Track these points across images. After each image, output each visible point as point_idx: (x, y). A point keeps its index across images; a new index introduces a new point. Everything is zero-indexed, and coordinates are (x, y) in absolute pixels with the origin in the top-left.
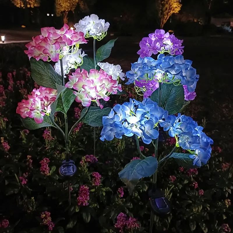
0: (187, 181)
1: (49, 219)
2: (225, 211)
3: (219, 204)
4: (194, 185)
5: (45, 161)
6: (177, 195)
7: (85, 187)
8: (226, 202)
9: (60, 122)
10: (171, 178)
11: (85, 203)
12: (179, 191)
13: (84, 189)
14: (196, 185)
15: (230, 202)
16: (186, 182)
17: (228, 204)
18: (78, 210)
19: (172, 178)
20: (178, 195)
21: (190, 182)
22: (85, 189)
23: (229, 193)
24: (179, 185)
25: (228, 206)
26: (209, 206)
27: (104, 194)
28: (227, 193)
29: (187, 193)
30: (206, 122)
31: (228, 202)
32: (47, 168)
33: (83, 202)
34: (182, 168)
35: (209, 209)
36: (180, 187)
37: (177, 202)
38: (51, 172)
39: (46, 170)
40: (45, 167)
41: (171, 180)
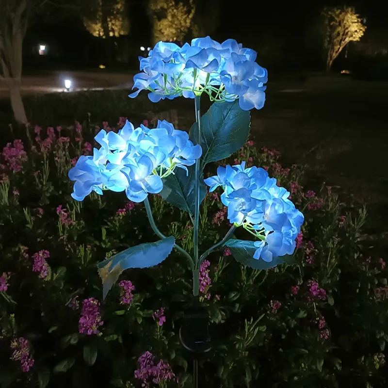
0: (305, 313)
1: (26, 351)
2: (370, 375)
3: (360, 361)
4: (318, 321)
5: (41, 255)
7: (92, 302)
8: (376, 357)
10: (272, 304)
11: (91, 331)
12: (287, 330)
13: (89, 304)
14: (321, 322)
15: (383, 360)
16: (302, 314)
17: (378, 363)
18: (75, 340)
19: (273, 305)
20: (283, 337)
21: (311, 316)
22: (91, 304)
24: (289, 320)
25: (377, 366)
26: (340, 363)
27: (140, 321)
29: (298, 334)
31: (380, 359)
32: (43, 267)
33: (89, 329)
34: (295, 289)
35: (339, 368)
36: (293, 323)
37: (281, 350)
38: (55, 276)
39: (43, 271)
40: (41, 266)
41: (272, 308)
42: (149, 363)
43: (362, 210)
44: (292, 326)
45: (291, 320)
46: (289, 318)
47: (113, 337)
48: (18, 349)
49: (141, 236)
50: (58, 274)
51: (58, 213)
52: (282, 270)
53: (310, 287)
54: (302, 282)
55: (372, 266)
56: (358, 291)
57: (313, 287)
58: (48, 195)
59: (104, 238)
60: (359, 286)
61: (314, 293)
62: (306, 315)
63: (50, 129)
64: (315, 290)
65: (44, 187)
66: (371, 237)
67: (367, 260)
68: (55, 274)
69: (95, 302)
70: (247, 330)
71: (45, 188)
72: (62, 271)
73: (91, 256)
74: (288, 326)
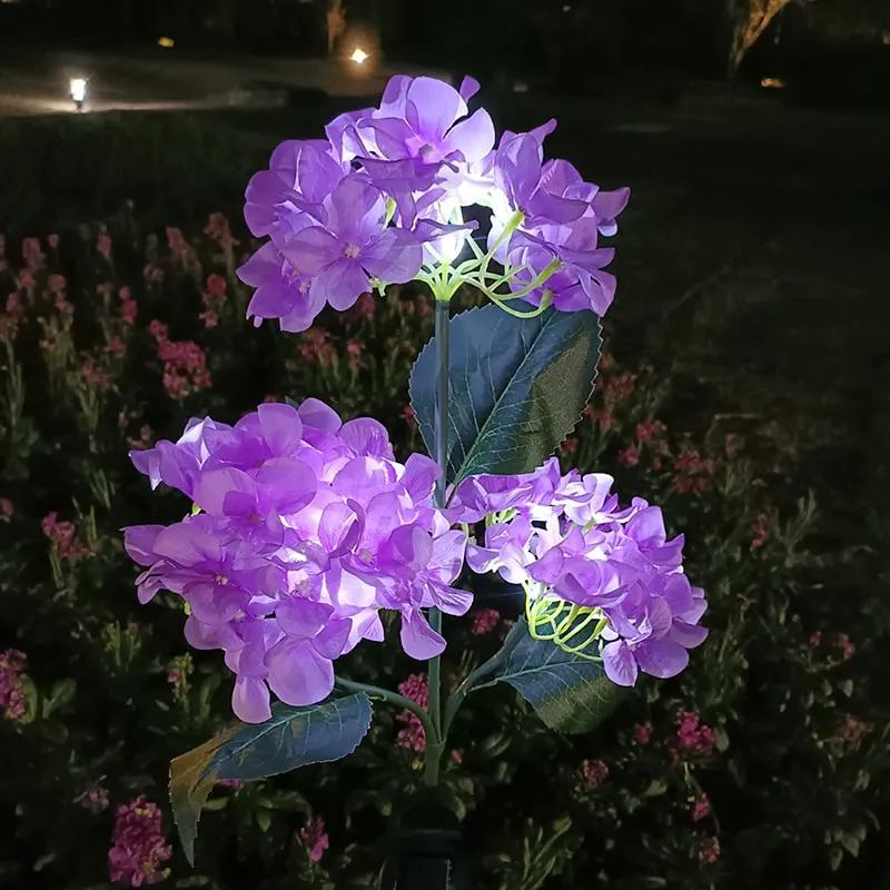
0: (662, 785)
4: (692, 805)
5: (4, 664)
6: (605, 843)
7: (139, 811)
10: (586, 769)
11: (141, 877)
12: (619, 823)
13: (132, 819)
14: (699, 807)
16: (657, 788)
19: (589, 772)
20: (610, 844)
21: (676, 791)
22: (137, 819)
23: (847, 854)
24: (625, 796)
27: (265, 825)
28: (841, 854)
29: (646, 843)
30: (813, 513)
32: (13, 693)
33: (134, 872)
34: (643, 730)
36: (632, 804)
37: (602, 876)
38: (48, 705)
39: (12, 704)
40: (6, 691)
41: (586, 779)
43: (806, 504)
44: (631, 810)
45: (628, 797)
46: (625, 792)
47: (198, 880)
50: (53, 700)
51: (48, 534)
53: (679, 727)
54: (657, 696)
55: (821, 653)
56: (783, 708)
57: (685, 727)
58: (25, 454)
60: (788, 696)
61: (688, 741)
62: (664, 789)
63: (29, 245)
64: (689, 734)
65: (14, 433)
66: (819, 561)
67: (812, 640)
68: (45, 701)
69: (146, 812)
70: (527, 862)
71: (16, 437)
72: (64, 691)
73: (139, 645)
74: (622, 813)
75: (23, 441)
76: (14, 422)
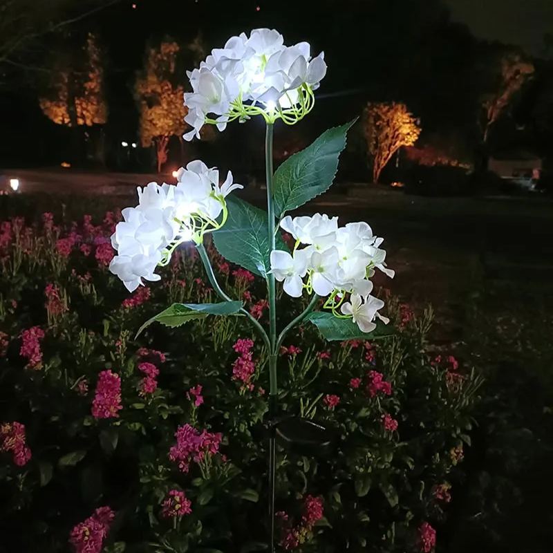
0: (367, 411)
1: (21, 438)
2: (448, 472)
3: (435, 458)
4: (384, 419)
5: (33, 333)
7: (111, 374)
8: (452, 452)
9: (94, 294)
10: (328, 398)
11: (109, 413)
13: (108, 377)
14: (387, 419)
15: (461, 454)
16: (364, 412)
17: (456, 457)
18: (88, 422)
19: (330, 399)
20: (343, 438)
22: (111, 377)
24: (349, 422)
25: (455, 462)
26: (412, 462)
27: (165, 417)
29: (361, 431)
30: (432, 315)
31: (458, 454)
32: (35, 349)
33: (105, 410)
34: (355, 381)
35: (411, 467)
36: (354, 427)
37: (340, 453)
38: (48, 367)
39: (34, 356)
40: (33, 347)
42: (189, 436)
43: (428, 311)
44: (353, 430)
45: (351, 423)
46: (349, 420)
47: (135, 426)
48: (12, 435)
49: (151, 340)
50: (50, 366)
51: (47, 295)
52: (338, 365)
53: (372, 379)
56: (427, 397)
57: (376, 378)
59: (106, 334)
60: (429, 392)
61: (378, 386)
62: (368, 413)
64: (379, 382)
65: (14, 279)
66: (440, 348)
67: (436, 359)
68: (46, 365)
69: (114, 375)
70: (302, 412)
72: (56, 362)
73: (93, 348)
74: (348, 429)
75: (18, 283)
76: (14, 274)
